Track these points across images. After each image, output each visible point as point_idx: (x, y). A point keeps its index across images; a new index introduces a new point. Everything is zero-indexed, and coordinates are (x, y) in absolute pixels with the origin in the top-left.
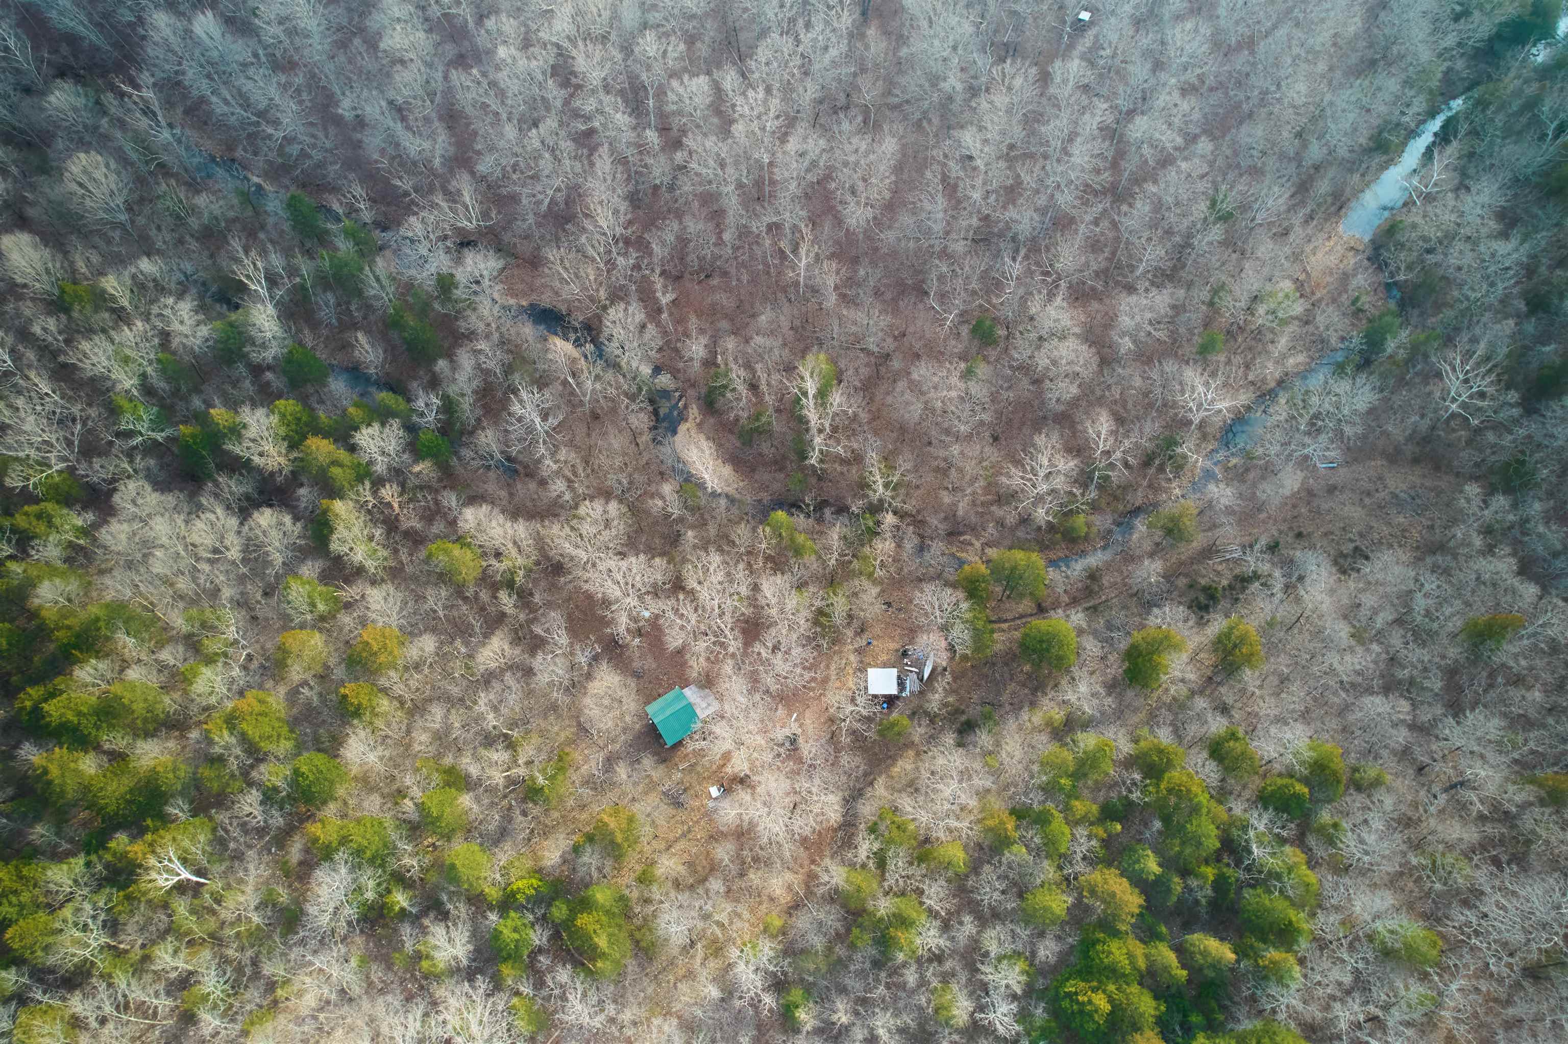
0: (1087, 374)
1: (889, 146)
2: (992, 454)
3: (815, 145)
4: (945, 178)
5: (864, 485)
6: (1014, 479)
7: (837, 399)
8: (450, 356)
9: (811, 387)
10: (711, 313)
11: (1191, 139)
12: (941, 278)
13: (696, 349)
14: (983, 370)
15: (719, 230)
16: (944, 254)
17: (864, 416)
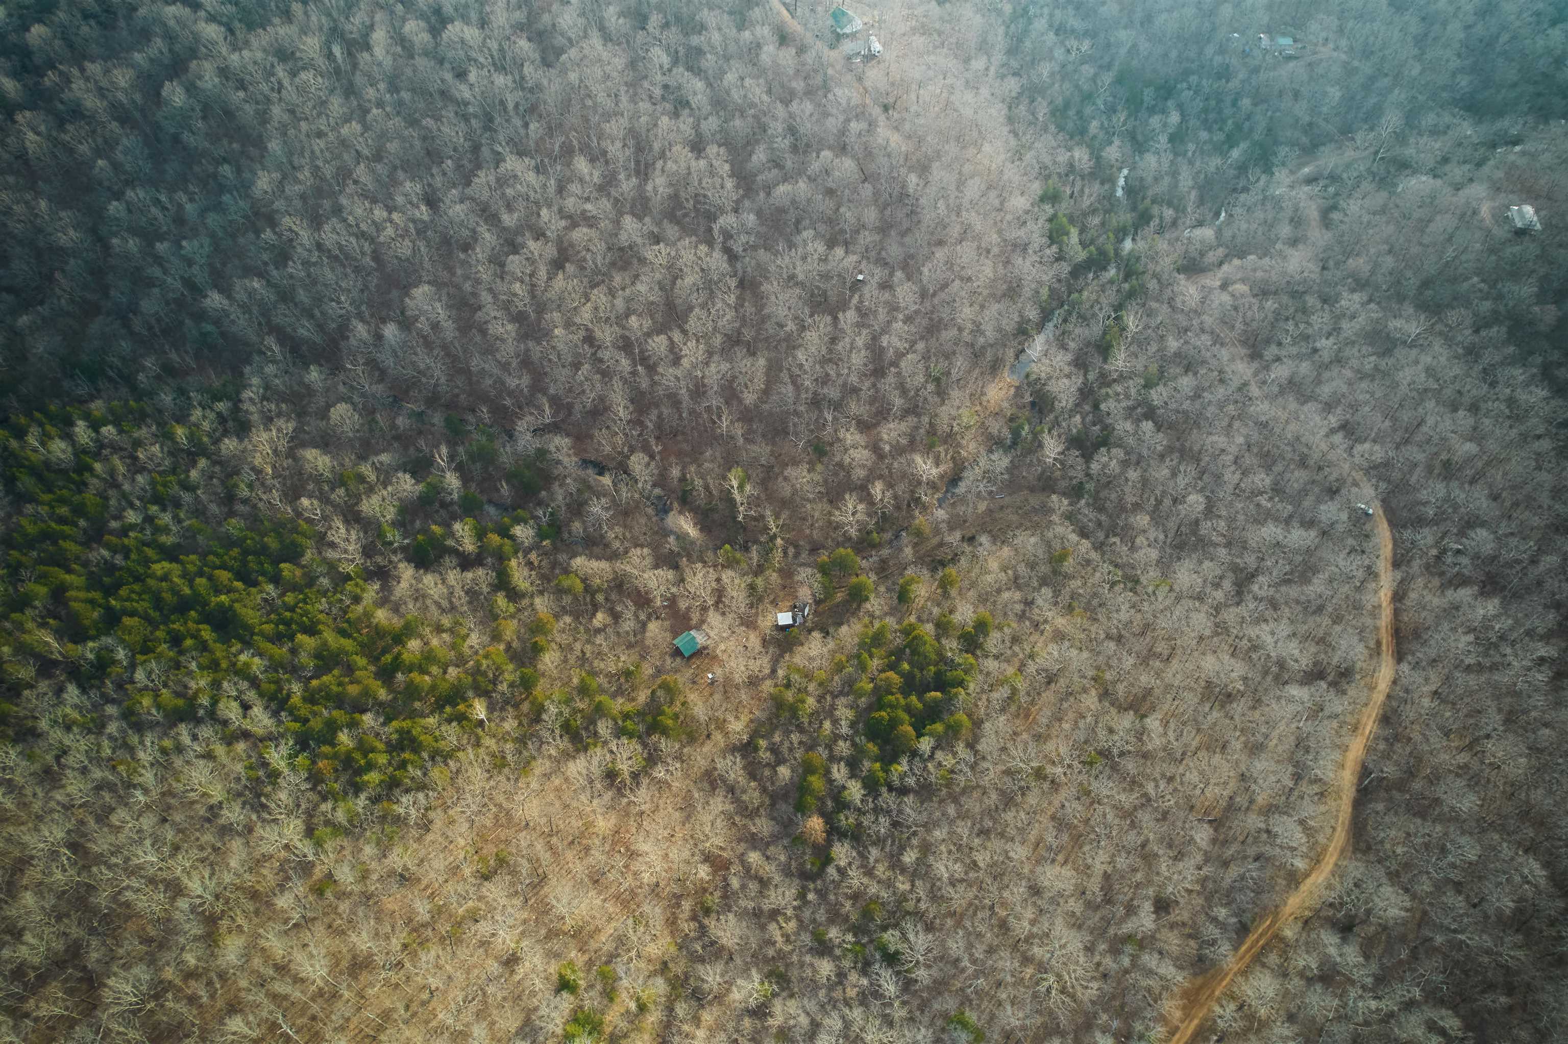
0: (869, 463)
1: (762, 362)
2: (827, 507)
3: (725, 366)
4: (791, 377)
5: (766, 528)
6: (837, 517)
7: (748, 488)
8: (548, 489)
9: (735, 483)
10: (680, 454)
11: (913, 343)
12: (795, 425)
13: (675, 472)
14: (819, 467)
15: (679, 411)
16: (796, 413)
17: (763, 496)
